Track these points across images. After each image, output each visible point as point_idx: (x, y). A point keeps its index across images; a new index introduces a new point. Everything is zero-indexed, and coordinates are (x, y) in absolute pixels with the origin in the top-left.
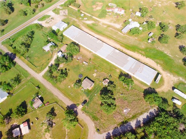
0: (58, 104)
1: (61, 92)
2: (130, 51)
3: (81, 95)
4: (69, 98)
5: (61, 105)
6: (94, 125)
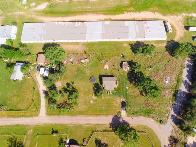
0: (98, 131)
1: (88, 114)
2: (119, 14)
3: (112, 100)
4: (104, 115)
5: (101, 129)
6: (152, 120)
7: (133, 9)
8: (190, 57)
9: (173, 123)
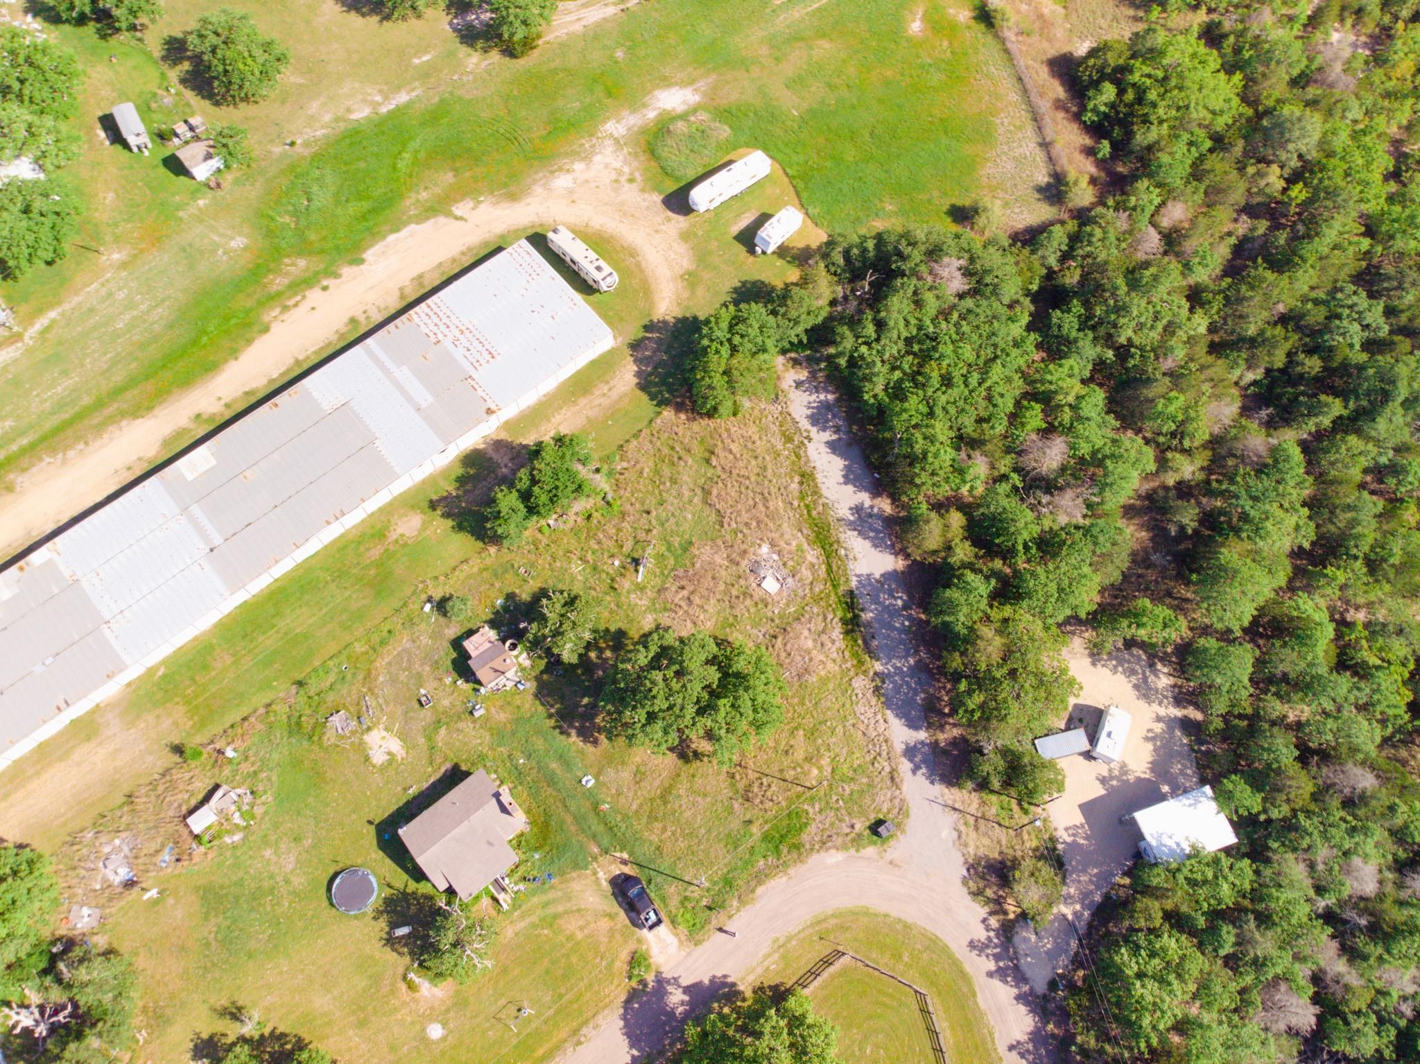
3: (552, 921)
7: (302, 263)
8: (796, 362)
9: (939, 790)
